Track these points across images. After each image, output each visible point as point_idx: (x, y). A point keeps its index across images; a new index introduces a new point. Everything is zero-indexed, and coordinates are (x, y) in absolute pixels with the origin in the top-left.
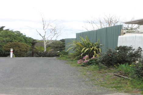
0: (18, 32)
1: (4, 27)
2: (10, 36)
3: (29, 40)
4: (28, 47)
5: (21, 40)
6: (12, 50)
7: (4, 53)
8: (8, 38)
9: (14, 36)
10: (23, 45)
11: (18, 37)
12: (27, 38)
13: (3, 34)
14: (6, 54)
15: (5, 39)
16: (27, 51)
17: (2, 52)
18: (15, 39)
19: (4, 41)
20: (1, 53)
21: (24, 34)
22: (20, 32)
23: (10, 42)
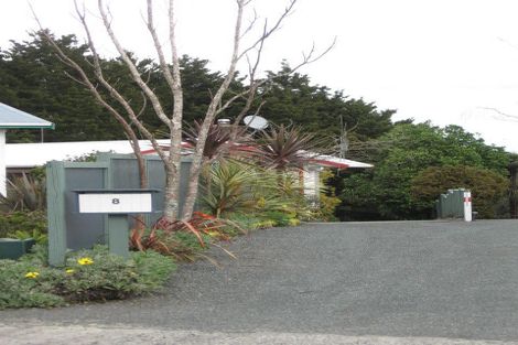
0: (456, 127)
1: (394, 112)
2: (426, 143)
3: (497, 158)
4: (499, 181)
5: (469, 158)
6: (468, 195)
7: (414, 206)
8: (421, 153)
9: (441, 143)
10: (484, 175)
11: (456, 147)
12: (488, 148)
13: (403, 137)
14: (418, 209)
15: (410, 155)
16: (497, 198)
17: (406, 202)
18: (446, 154)
19: (408, 163)
20: (403, 206)
21: (477, 137)
22: (462, 129)
23: (431, 164)
